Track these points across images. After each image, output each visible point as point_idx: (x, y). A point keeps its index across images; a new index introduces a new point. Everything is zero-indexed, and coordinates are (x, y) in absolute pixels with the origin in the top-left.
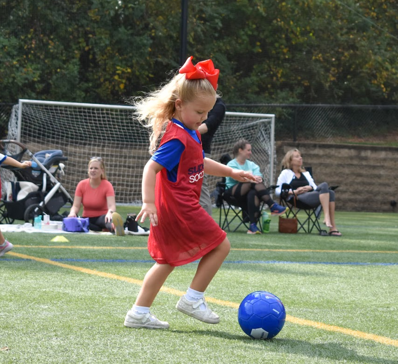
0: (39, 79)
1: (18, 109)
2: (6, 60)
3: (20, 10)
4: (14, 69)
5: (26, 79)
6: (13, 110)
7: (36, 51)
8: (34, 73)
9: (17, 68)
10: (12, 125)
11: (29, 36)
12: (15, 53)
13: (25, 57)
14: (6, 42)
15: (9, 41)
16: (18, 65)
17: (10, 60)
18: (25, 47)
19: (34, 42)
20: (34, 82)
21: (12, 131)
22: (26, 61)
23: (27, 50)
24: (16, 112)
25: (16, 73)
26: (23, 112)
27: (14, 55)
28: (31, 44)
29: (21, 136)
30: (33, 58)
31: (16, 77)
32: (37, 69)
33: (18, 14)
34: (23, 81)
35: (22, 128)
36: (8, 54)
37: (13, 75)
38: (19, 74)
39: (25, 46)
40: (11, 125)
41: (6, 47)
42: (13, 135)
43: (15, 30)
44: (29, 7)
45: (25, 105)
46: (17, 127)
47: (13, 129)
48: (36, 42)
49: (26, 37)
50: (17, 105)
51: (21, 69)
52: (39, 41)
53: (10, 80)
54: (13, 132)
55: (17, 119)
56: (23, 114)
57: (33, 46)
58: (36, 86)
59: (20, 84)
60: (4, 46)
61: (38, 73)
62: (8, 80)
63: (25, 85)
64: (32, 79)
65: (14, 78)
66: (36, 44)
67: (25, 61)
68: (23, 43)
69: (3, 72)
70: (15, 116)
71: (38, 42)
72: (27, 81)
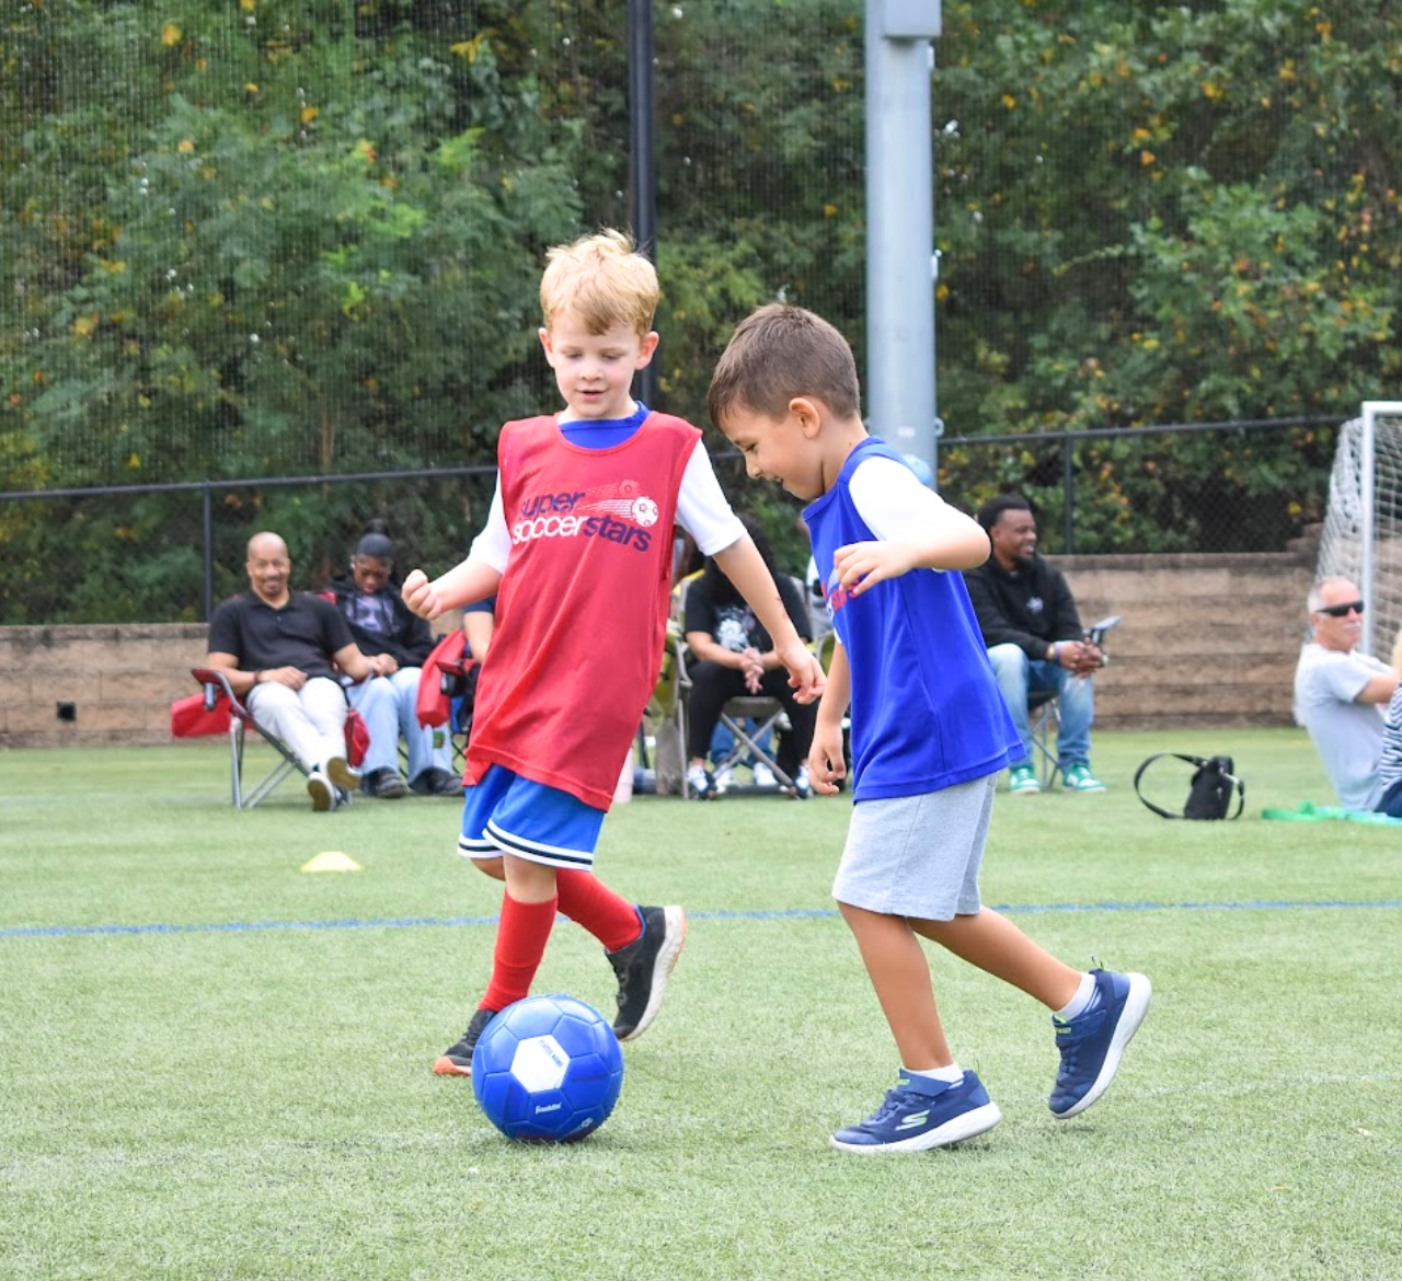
0: (1391, 333)
1: (1360, 435)
2: (1283, 280)
3: (1318, 118)
4: (1310, 307)
5: (1353, 336)
6: (1344, 438)
7: (1375, 246)
8: (1374, 316)
9: (1320, 305)
10: (1345, 486)
11: (1351, 198)
12: (1311, 255)
13: (1341, 265)
14: (1279, 223)
15: (1289, 219)
16: (1321, 295)
17: (1298, 278)
18: (1341, 235)
19: (1367, 217)
20: (1374, 345)
21: (1345, 502)
22: (1346, 279)
23: (1347, 242)
24: (1353, 443)
25: (1315, 318)
26: (1376, 442)
27: (1307, 263)
28: (1359, 222)
29: (1375, 520)
30: (1367, 268)
31: (1317, 330)
32: (1381, 303)
33: (1314, 131)
34: (1340, 345)
35: (1376, 495)
36: (1289, 260)
37: (1306, 326)
38: (1328, 321)
39: (1339, 230)
40: (1338, 484)
41: (1280, 240)
42: (1348, 516)
43: (1302, 183)
44: (1347, 105)
45: (1381, 420)
46: (1359, 492)
47: (1348, 497)
48: (1373, 214)
49: (1340, 202)
50: (1356, 422)
51: (1331, 304)
52: (1383, 210)
53: (1301, 343)
54: (1349, 508)
55: (1359, 465)
56: (1378, 451)
57: (1365, 228)
58: (1382, 356)
59: (1333, 354)
60: (1275, 237)
61: (1386, 314)
62: (1293, 341)
63: (1345, 355)
64: (1369, 333)
65: (1311, 336)
66: (1373, 222)
67: (1341, 280)
68: (1330, 221)
69: (1279, 319)
70: (1353, 455)
71: (1379, 216)
72: (1351, 344)
